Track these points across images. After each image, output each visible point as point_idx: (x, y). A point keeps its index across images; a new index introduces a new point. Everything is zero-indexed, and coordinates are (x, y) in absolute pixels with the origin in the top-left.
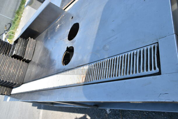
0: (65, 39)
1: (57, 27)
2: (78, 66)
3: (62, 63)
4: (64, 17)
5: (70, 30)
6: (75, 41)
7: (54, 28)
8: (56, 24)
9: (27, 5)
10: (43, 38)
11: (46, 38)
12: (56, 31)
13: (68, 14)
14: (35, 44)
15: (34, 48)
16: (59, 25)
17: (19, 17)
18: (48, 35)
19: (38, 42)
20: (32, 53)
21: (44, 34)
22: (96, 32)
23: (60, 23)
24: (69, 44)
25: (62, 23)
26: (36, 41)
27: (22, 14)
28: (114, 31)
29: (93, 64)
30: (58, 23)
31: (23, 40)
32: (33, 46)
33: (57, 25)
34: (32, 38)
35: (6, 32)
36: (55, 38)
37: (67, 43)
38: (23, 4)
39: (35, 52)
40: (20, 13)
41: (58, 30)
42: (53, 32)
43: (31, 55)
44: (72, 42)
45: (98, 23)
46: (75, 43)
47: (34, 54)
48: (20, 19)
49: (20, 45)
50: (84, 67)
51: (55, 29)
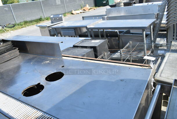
0: (44, 75)
1: (46, 62)
2: (34, 106)
3: (23, 91)
4: (57, 60)
5: (53, 73)
6: (50, 84)
7: (43, 60)
8: (47, 59)
9: (39, 26)
10: (28, 58)
11: (30, 60)
12: (43, 63)
13: (62, 61)
14: (16, 56)
15: (11, 58)
16: (48, 62)
17: (24, 25)
18: (33, 59)
19: (20, 57)
20: (6, 60)
21: (31, 56)
22: (71, 93)
23: (51, 61)
24: (43, 82)
25: (53, 63)
26: (19, 55)
27: (28, 26)
28: (84, 104)
29: (48, 116)
30: (49, 59)
31: (11, 45)
32: (12, 56)
33: (47, 61)
34: (18, 50)
35: (4, 27)
36: (36, 67)
37: (42, 80)
38: (36, 22)
39: (9, 61)
40: (28, 24)
41: (44, 64)
42: (39, 62)
43: (4, 60)
44: (46, 83)
45: (78, 88)
46: (48, 86)
47: (7, 62)
48: (22, 28)
49: (5, 46)
50: (39, 111)
51: (43, 62)
